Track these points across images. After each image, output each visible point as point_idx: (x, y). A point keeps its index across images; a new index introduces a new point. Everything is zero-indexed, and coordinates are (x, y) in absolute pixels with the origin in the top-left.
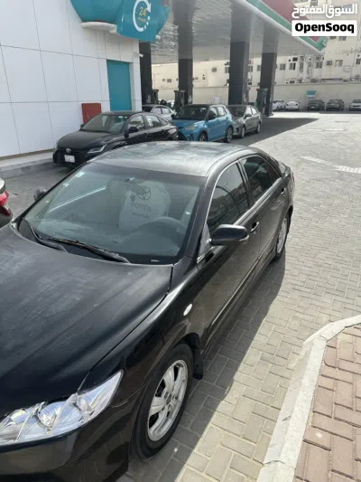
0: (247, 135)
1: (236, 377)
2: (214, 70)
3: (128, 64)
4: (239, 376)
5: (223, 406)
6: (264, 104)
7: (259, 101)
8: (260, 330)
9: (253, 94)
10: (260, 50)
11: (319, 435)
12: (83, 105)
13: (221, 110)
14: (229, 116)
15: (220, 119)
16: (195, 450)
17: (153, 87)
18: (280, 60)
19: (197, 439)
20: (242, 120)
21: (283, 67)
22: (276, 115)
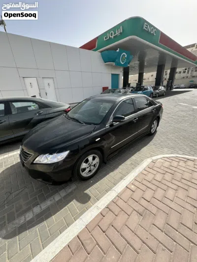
0: (158, 96)
1: (119, 167)
2: (152, 76)
3: (118, 75)
4: (121, 167)
5: (111, 174)
6: (170, 86)
7: (167, 85)
8: (135, 155)
9: (165, 83)
10: (170, 67)
11: (133, 186)
12: (103, 88)
13: (149, 88)
14: (152, 90)
15: (148, 90)
16: (97, 183)
17: (129, 82)
18: (178, 70)
19: (99, 180)
20: (157, 91)
21: (180, 72)
22: (174, 90)
